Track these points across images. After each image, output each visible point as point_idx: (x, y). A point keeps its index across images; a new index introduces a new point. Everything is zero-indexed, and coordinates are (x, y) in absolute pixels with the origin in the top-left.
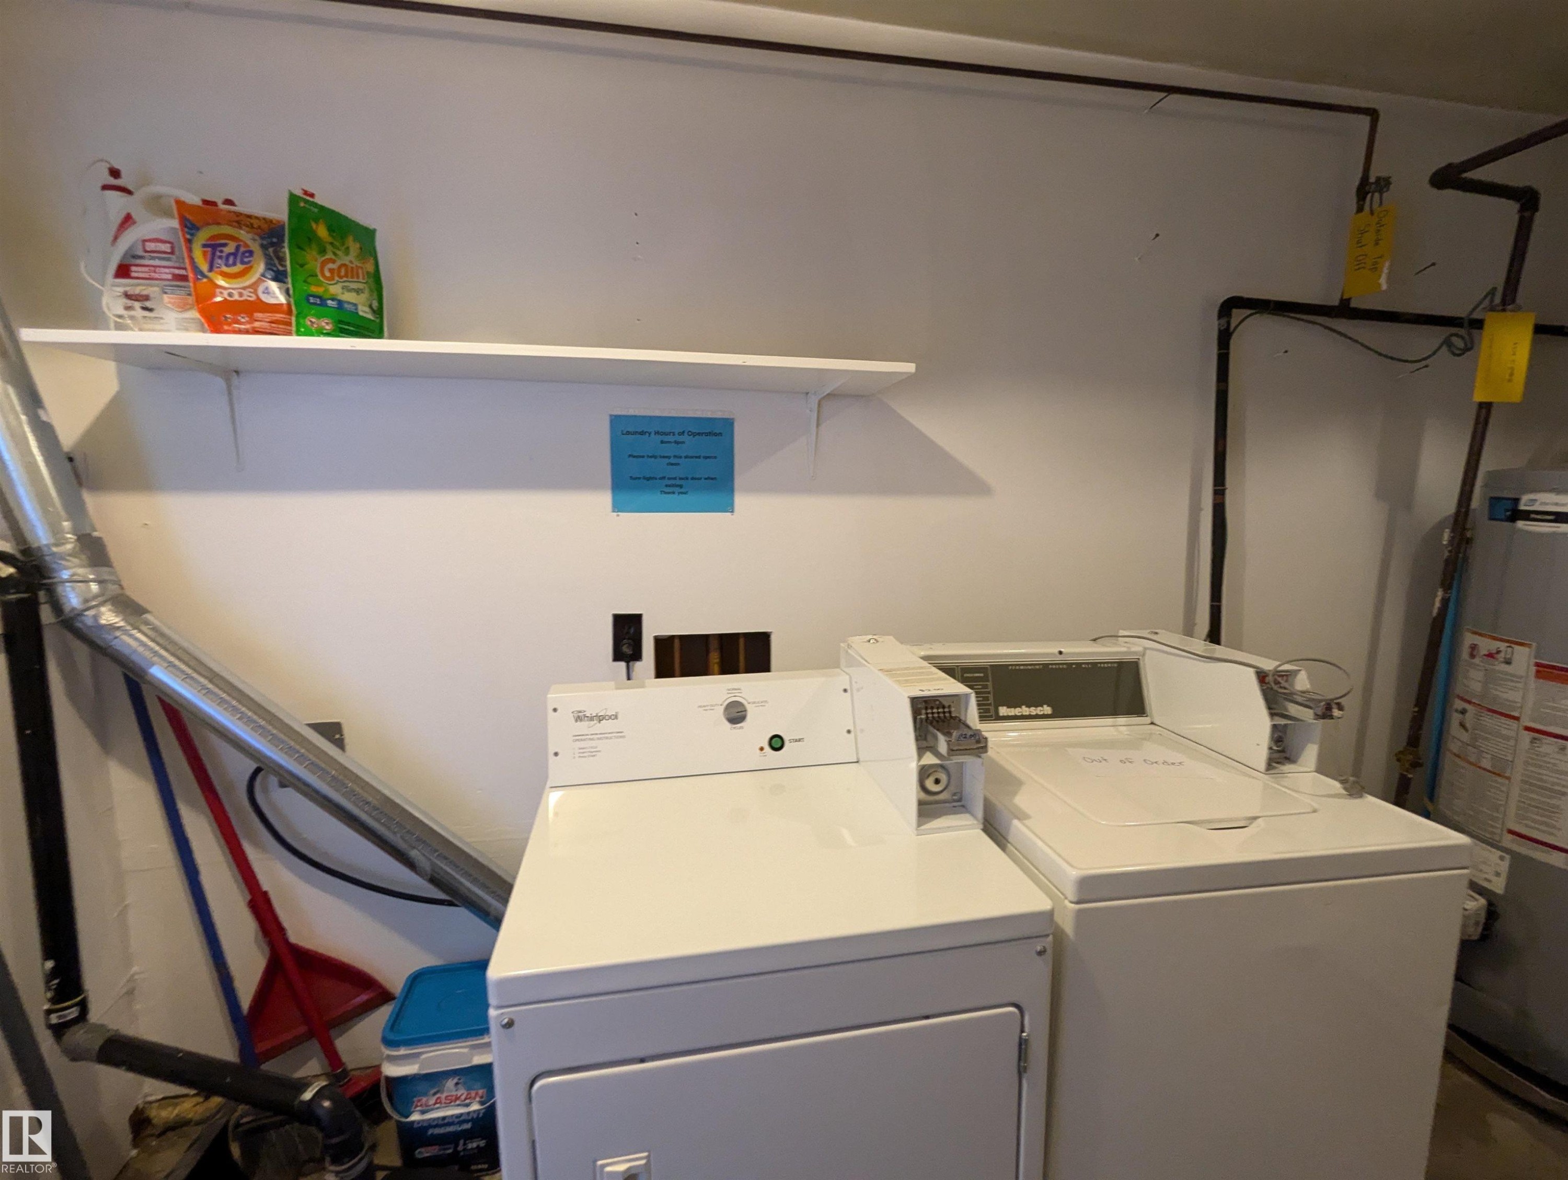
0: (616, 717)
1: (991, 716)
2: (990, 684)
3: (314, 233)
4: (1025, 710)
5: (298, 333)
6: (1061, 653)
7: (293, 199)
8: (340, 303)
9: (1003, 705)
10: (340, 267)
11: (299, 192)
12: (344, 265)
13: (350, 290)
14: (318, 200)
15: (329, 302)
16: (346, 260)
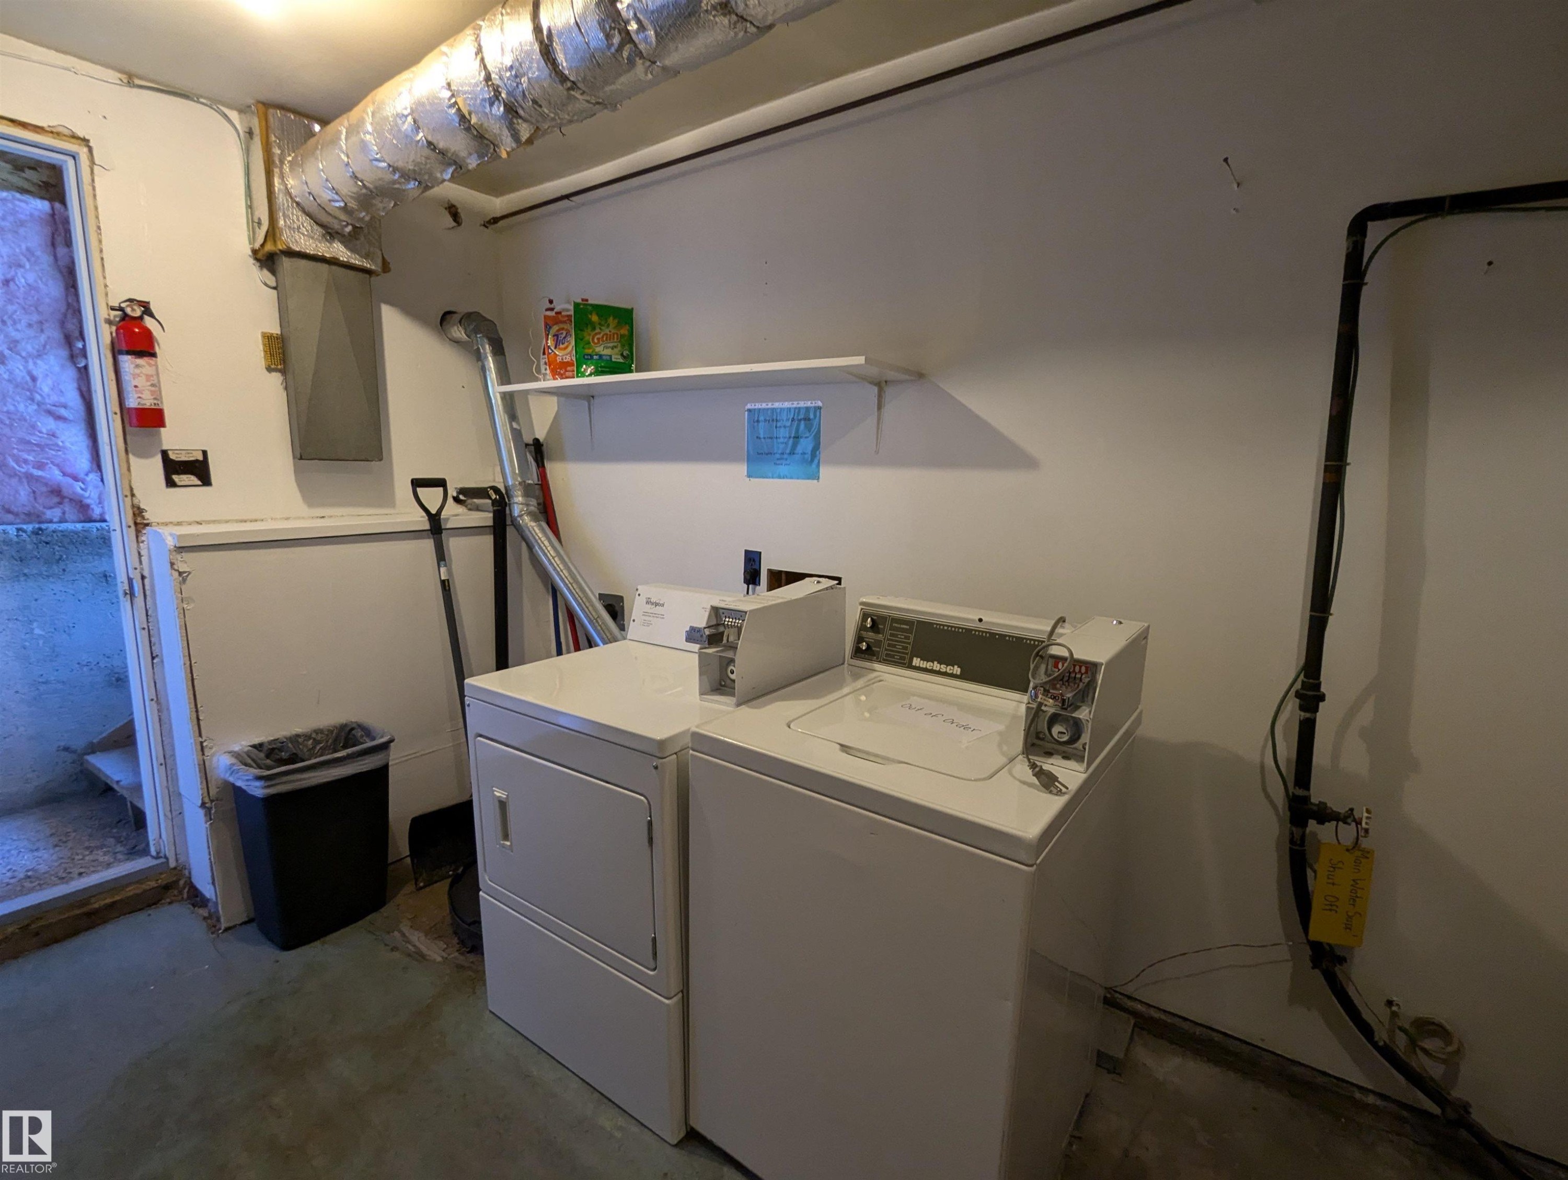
0: (663, 605)
1: (905, 664)
2: (912, 637)
3: (590, 320)
4: (936, 666)
5: (578, 377)
6: (980, 620)
7: (576, 305)
8: (601, 356)
9: (917, 657)
10: (603, 337)
11: (579, 301)
12: (607, 334)
13: (607, 348)
14: (590, 302)
15: (595, 357)
16: (607, 331)
